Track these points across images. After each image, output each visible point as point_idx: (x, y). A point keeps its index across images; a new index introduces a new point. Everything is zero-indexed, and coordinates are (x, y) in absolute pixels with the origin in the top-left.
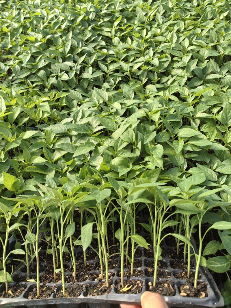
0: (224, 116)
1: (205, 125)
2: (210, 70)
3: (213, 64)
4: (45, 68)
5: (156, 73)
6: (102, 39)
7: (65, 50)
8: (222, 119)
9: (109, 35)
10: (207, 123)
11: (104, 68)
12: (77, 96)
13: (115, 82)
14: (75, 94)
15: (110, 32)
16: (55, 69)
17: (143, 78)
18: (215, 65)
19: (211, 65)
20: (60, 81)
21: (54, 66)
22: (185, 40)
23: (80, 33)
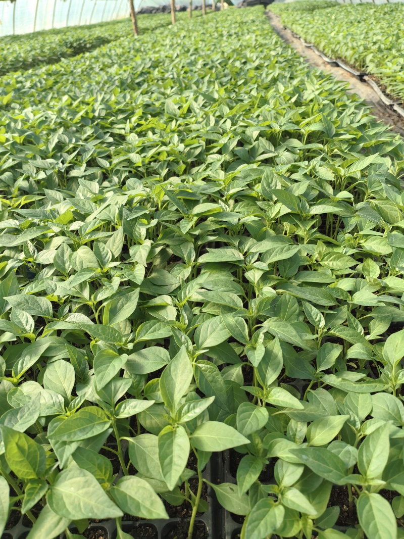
0: (265, 185)
1: (240, 203)
2: (261, 150)
3: (265, 143)
4: (12, 168)
5: (181, 162)
6: (110, 136)
7: (47, 148)
8: (262, 190)
9: (123, 132)
10: (242, 201)
11: (105, 165)
12: (55, 197)
13: (120, 179)
14: (53, 195)
15: (124, 129)
16: (29, 170)
17: (162, 170)
18: (268, 144)
19: (260, 144)
20: (33, 182)
21: (27, 165)
22: (227, 123)
23: (77, 131)
